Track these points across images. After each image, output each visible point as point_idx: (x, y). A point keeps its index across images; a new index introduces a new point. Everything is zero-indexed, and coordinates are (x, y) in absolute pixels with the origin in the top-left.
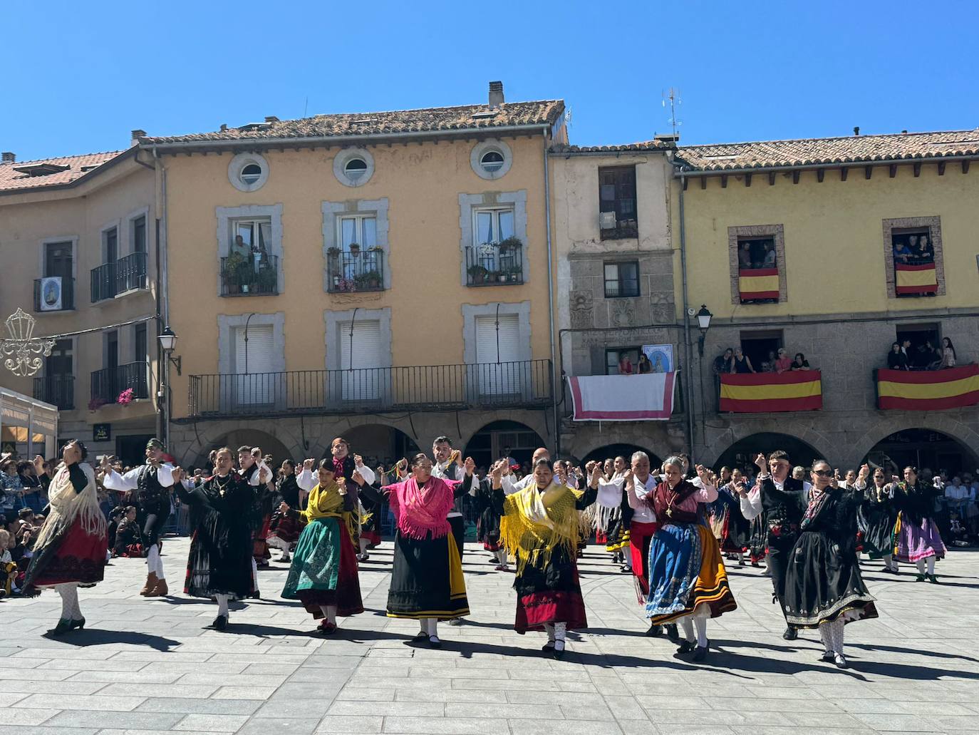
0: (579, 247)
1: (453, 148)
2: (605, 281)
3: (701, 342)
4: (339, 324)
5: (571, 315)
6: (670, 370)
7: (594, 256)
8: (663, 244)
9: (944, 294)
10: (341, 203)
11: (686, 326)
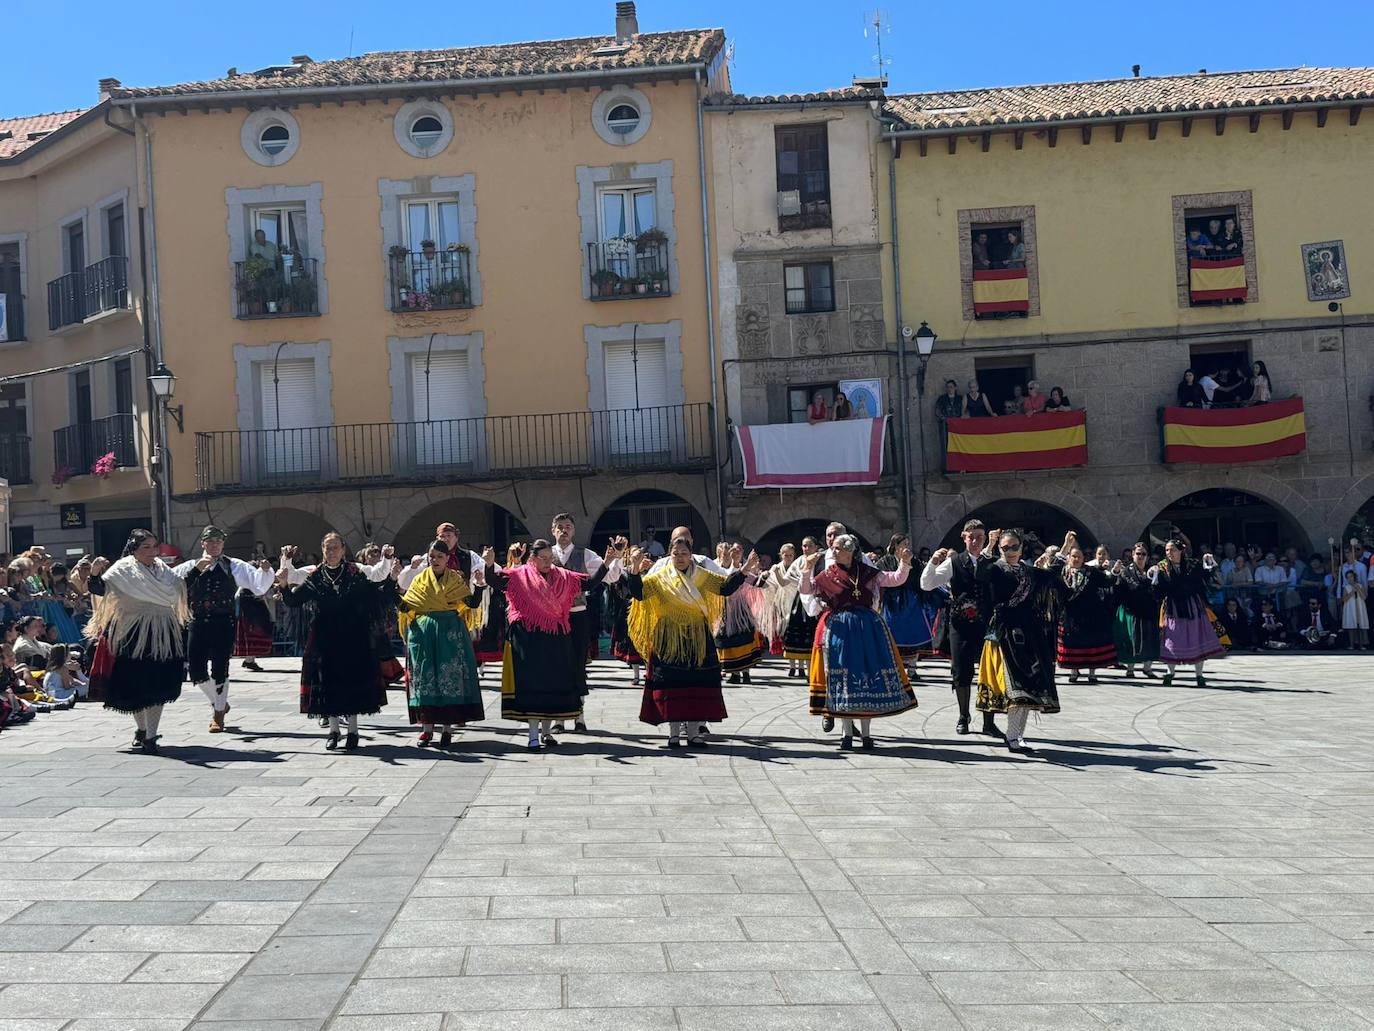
0: (749, 243)
1: (567, 99)
2: (786, 290)
3: (921, 374)
4: (409, 356)
5: (739, 339)
6: (878, 415)
7: (768, 254)
8: (867, 235)
9: (1256, 300)
10: (407, 181)
11: (900, 354)
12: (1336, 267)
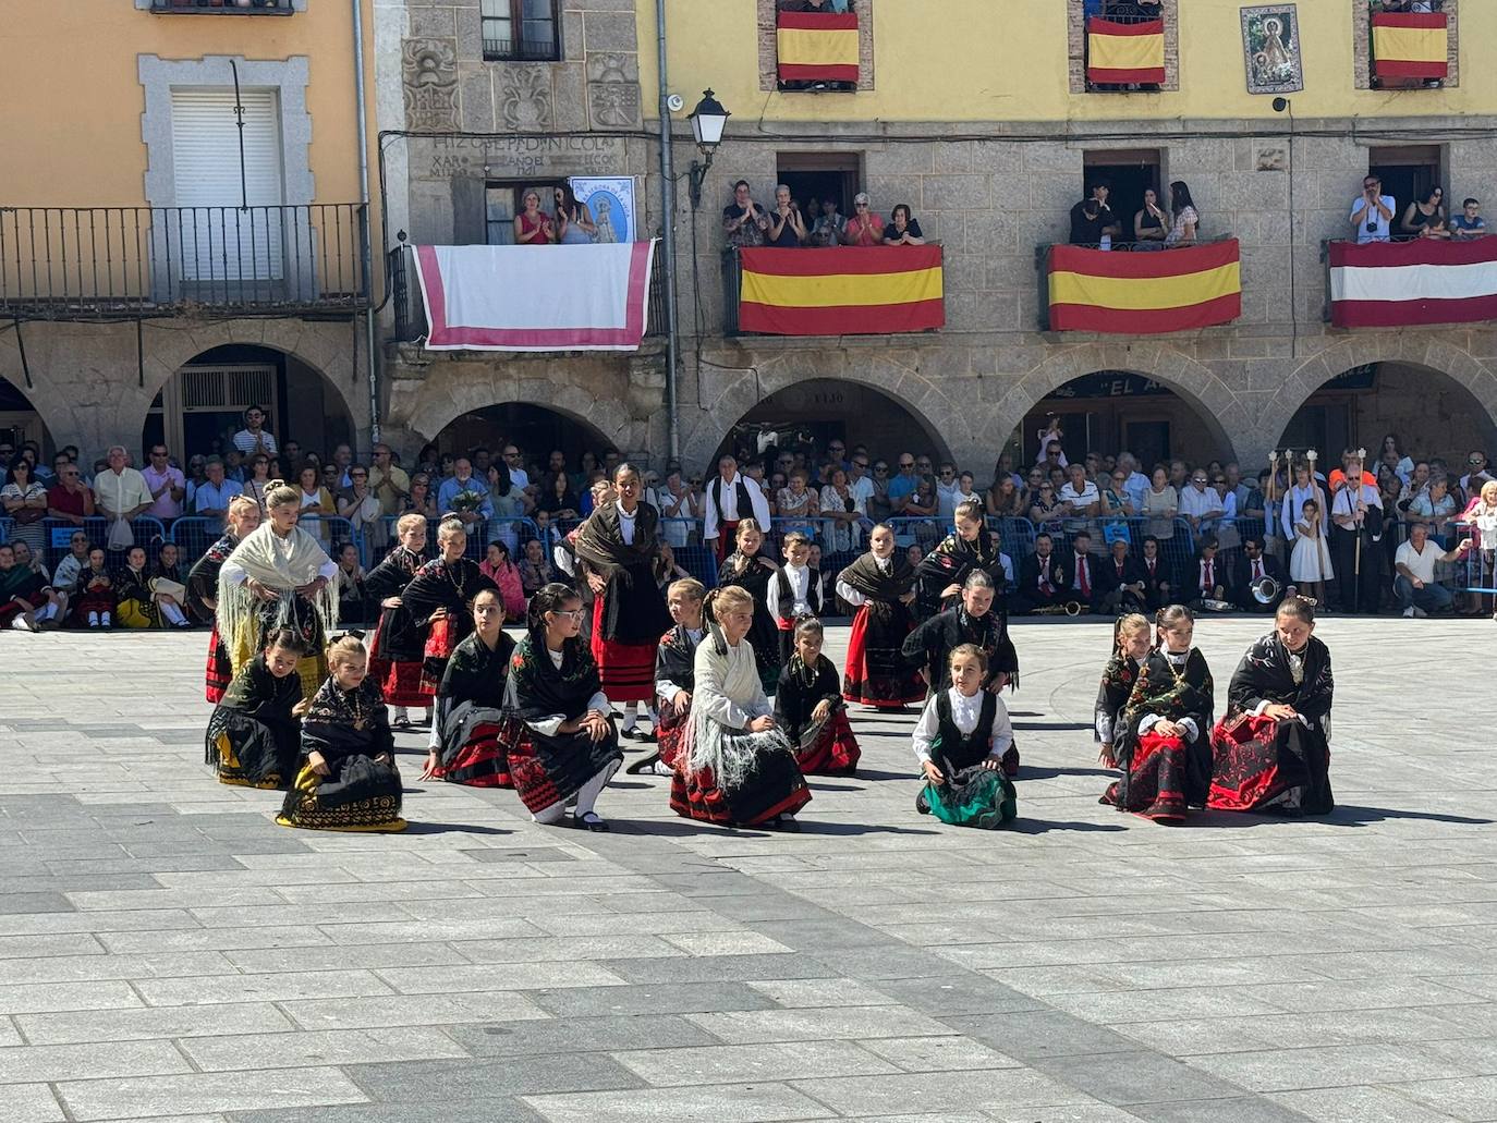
2: (482, 19)
3: (697, 173)
5: (406, 97)
11: (664, 137)
12: (1285, 44)
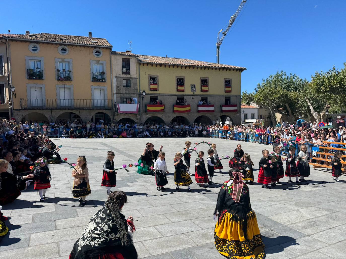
0: (118, 75)
1: (89, 49)
3: (143, 98)
4: (59, 88)
6: (137, 103)
7: (121, 77)
8: (135, 76)
9: (185, 91)
10: (60, 59)
11: (140, 95)
12: (194, 88)
